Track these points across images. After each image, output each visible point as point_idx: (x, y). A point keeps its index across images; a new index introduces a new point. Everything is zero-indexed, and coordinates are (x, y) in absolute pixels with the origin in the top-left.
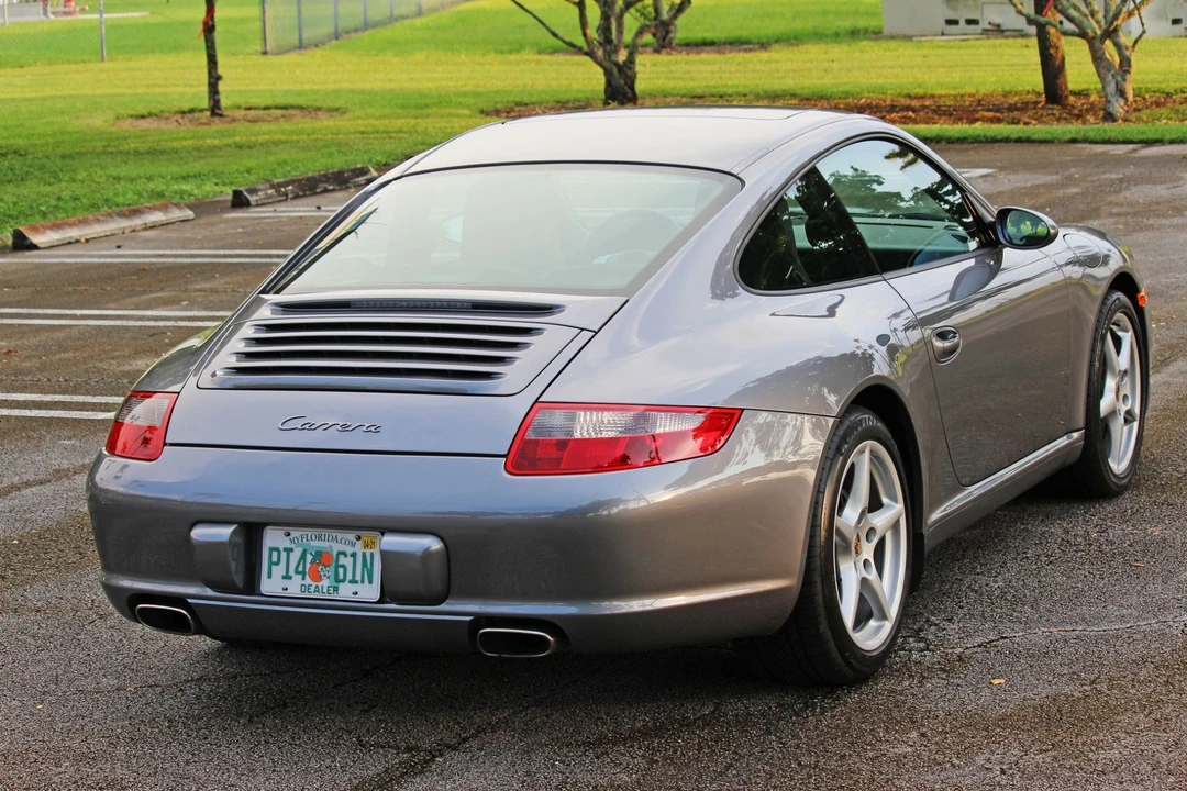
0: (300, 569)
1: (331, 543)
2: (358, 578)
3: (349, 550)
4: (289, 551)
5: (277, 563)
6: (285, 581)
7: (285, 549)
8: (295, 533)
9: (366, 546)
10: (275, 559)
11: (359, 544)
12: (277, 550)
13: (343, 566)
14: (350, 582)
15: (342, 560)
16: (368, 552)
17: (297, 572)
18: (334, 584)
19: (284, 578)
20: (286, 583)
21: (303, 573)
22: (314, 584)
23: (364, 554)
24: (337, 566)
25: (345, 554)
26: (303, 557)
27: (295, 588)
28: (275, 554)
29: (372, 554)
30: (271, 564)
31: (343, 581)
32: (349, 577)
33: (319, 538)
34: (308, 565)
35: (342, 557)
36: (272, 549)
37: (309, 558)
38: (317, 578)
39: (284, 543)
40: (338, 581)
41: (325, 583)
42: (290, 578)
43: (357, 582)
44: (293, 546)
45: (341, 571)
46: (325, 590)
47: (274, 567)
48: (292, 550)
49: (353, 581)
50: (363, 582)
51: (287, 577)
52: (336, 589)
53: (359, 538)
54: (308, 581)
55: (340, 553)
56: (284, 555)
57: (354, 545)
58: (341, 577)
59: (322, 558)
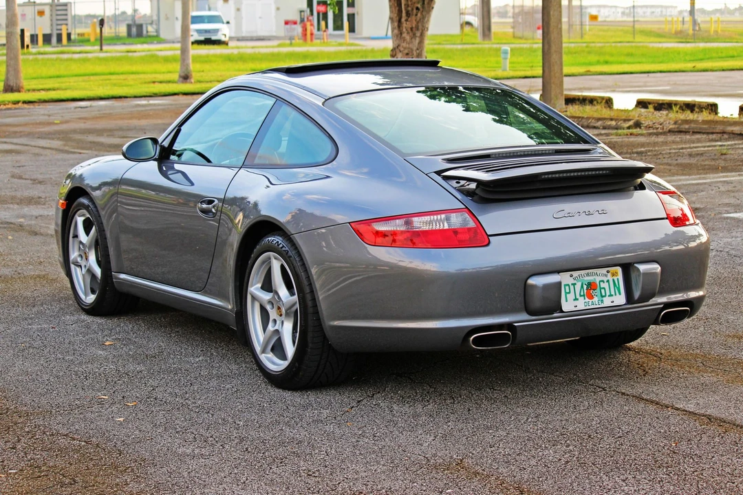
0: (582, 294)
1: (594, 277)
2: (613, 293)
3: (605, 279)
4: (574, 284)
5: (569, 293)
6: (576, 301)
7: (572, 284)
8: (576, 274)
9: (613, 275)
10: (568, 291)
11: (609, 275)
12: (568, 285)
13: (604, 288)
14: (609, 296)
15: (602, 285)
16: (615, 278)
17: (581, 296)
18: (601, 299)
19: (574, 300)
20: (576, 303)
21: (584, 295)
22: (591, 301)
23: (613, 280)
24: (601, 289)
25: (603, 281)
26: (582, 287)
27: (581, 304)
28: (567, 287)
29: (618, 279)
30: (566, 293)
31: (605, 296)
32: (608, 293)
33: (588, 275)
34: (585, 291)
35: (601, 283)
36: (565, 285)
37: (585, 287)
38: (591, 297)
39: (571, 281)
40: (602, 296)
41: (596, 299)
42: (578, 299)
43: (612, 295)
44: (575, 282)
45: (603, 291)
46: (597, 303)
47: (568, 295)
48: (575, 284)
49: (611, 295)
50: (616, 295)
51: (576, 299)
52: (602, 301)
53: (608, 272)
54: (587, 300)
55: (600, 281)
56: (572, 287)
57: (606, 276)
58: (604, 294)
59: (591, 286)
